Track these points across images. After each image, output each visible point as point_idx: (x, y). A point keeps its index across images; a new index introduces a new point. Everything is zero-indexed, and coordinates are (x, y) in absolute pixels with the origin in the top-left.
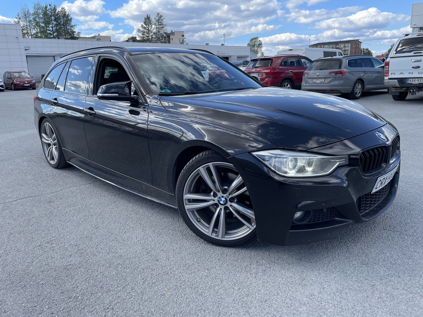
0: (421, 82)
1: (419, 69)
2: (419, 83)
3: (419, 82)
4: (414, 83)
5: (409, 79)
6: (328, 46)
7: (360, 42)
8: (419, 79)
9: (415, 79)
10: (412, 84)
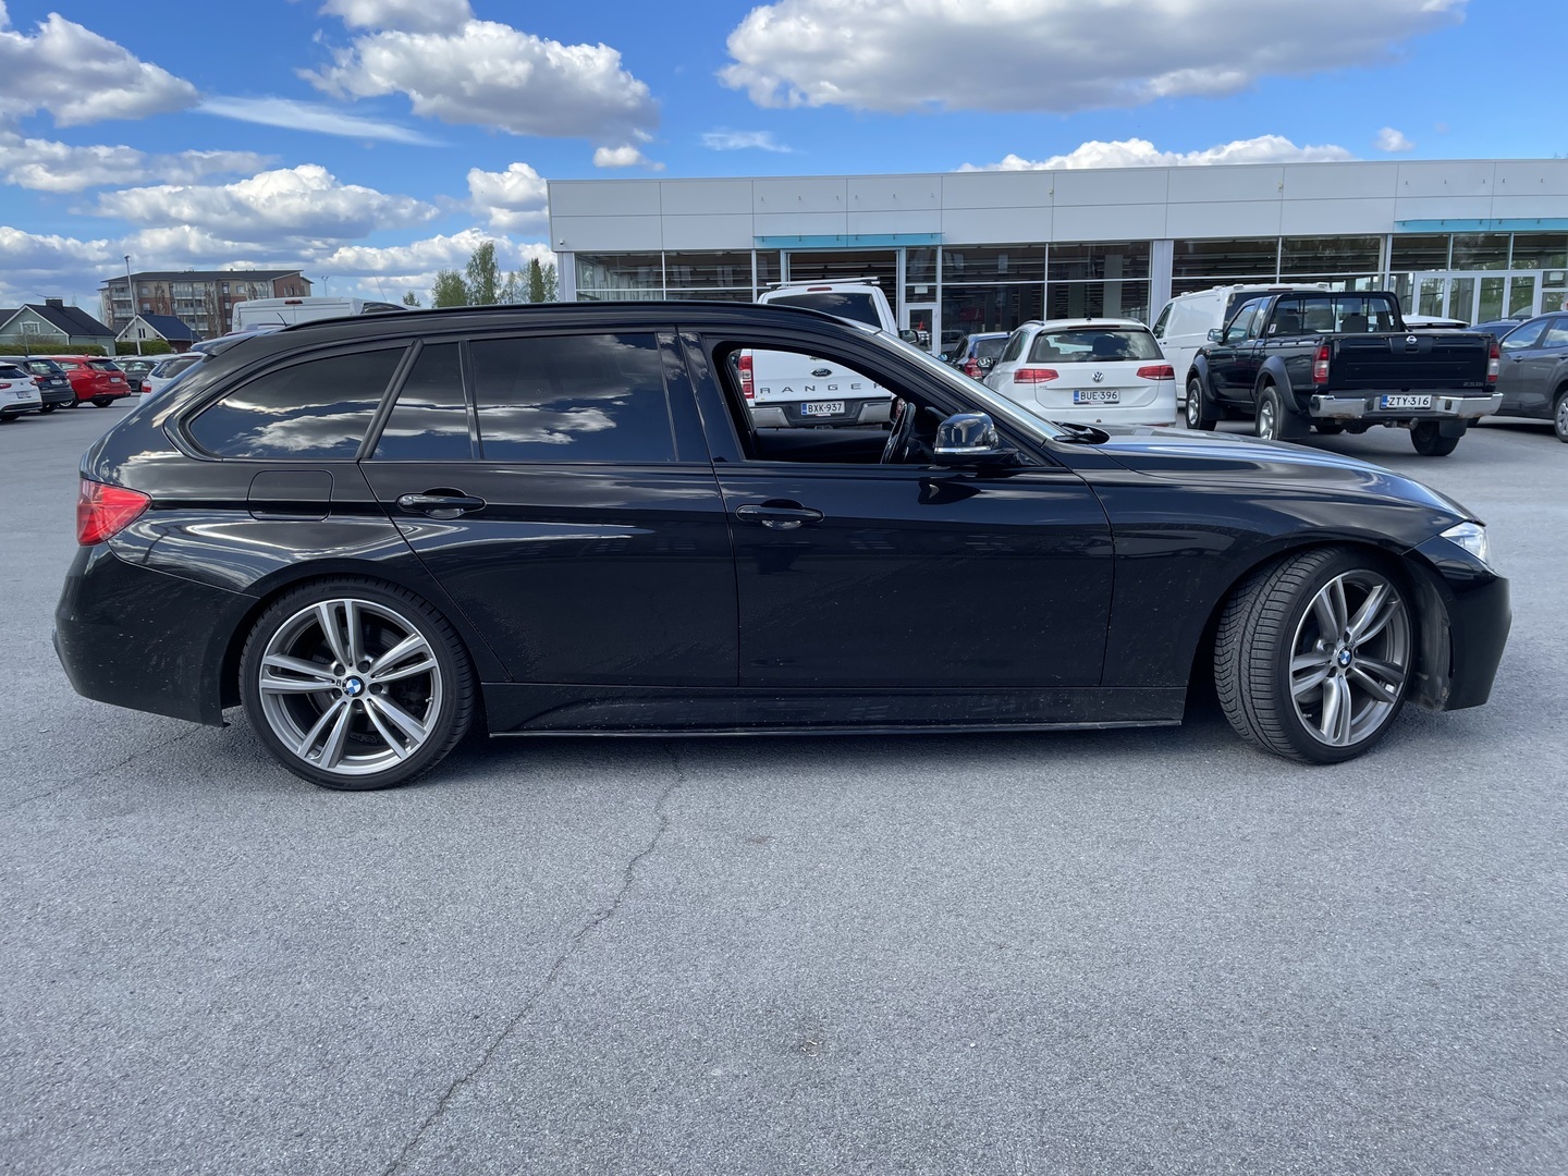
0: (837, 411)
1: (828, 377)
2: (832, 415)
3: (831, 411)
4: (819, 413)
5: (808, 405)
6: (186, 285)
7: (303, 279)
8: (831, 403)
9: (821, 404)
10: (814, 416)
